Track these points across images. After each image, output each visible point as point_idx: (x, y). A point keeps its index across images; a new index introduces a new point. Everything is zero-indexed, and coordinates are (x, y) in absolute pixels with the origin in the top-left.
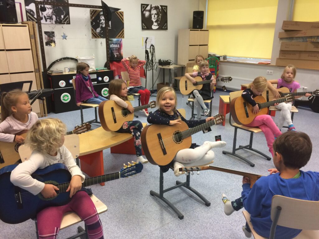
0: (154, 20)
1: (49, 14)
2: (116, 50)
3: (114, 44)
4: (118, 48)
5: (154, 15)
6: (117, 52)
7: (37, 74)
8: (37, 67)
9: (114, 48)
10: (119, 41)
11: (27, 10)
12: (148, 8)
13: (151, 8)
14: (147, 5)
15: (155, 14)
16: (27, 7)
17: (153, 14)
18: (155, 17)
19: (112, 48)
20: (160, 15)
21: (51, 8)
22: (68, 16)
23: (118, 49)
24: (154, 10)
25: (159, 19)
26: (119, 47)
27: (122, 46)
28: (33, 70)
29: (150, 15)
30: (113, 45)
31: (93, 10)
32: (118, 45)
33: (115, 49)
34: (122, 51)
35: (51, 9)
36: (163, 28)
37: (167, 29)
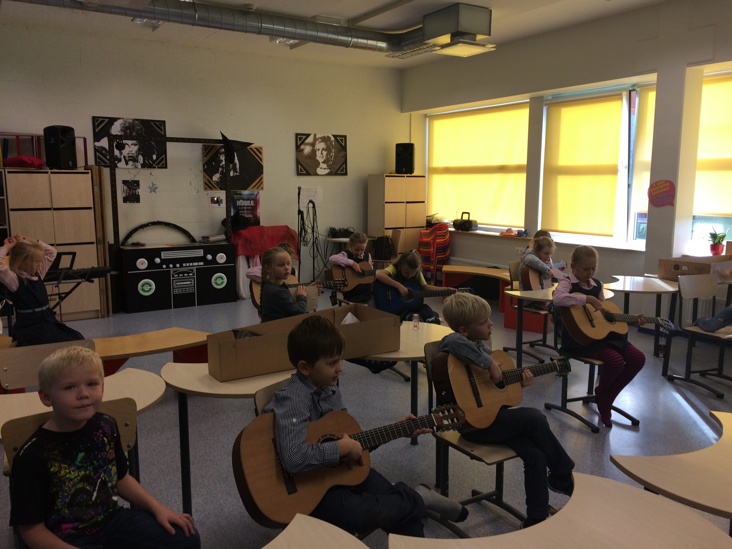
0: (321, 160)
1: (132, 154)
2: (247, 210)
3: (244, 200)
4: (251, 206)
5: (320, 151)
6: (250, 213)
7: (101, 247)
8: (100, 235)
9: (243, 206)
10: (254, 195)
11: (96, 148)
12: (310, 140)
13: (315, 139)
14: (308, 135)
15: (323, 149)
16: (97, 144)
17: (318, 150)
18: (322, 154)
19: (240, 206)
20: (333, 150)
21: (137, 144)
22: (164, 156)
23: (251, 208)
24: (320, 142)
25: (331, 157)
26: (253, 205)
27: (259, 204)
28: (94, 240)
29: (314, 152)
30: (241, 201)
31: (209, 146)
32: (252, 202)
33: (245, 208)
34: (258, 211)
35: (135, 145)
36: (339, 172)
37: (346, 174)
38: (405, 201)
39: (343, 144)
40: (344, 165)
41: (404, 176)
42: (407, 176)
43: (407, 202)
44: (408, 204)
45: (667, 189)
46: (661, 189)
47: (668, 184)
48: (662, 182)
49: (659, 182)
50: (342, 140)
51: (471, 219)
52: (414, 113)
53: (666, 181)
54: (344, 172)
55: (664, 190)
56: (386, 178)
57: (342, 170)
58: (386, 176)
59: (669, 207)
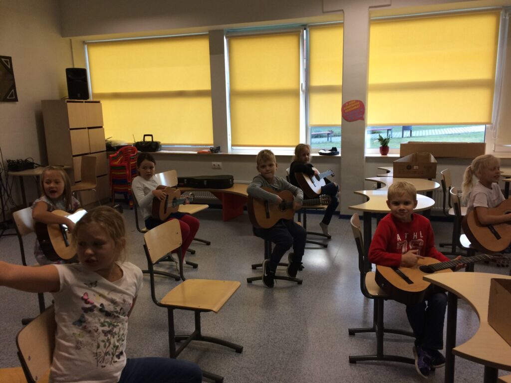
36: (8, 98)
37: (16, 100)
38: (86, 127)
39: (9, 67)
40: (13, 90)
41: (82, 102)
42: (85, 102)
43: (89, 128)
44: (90, 130)
45: (358, 107)
46: (353, 107)
47: (359, 103)
48: (353, 102)
49: (350, 101)
50: (7, 62)
51: (154, 140)
52: (74, 39)
53: (357, 101)
54: (14, 98)
55: (355, 108)
56: (68, 104)
57: (12, 96)
58: (68, 102)
59: (359, 121)
